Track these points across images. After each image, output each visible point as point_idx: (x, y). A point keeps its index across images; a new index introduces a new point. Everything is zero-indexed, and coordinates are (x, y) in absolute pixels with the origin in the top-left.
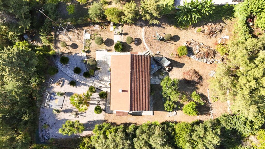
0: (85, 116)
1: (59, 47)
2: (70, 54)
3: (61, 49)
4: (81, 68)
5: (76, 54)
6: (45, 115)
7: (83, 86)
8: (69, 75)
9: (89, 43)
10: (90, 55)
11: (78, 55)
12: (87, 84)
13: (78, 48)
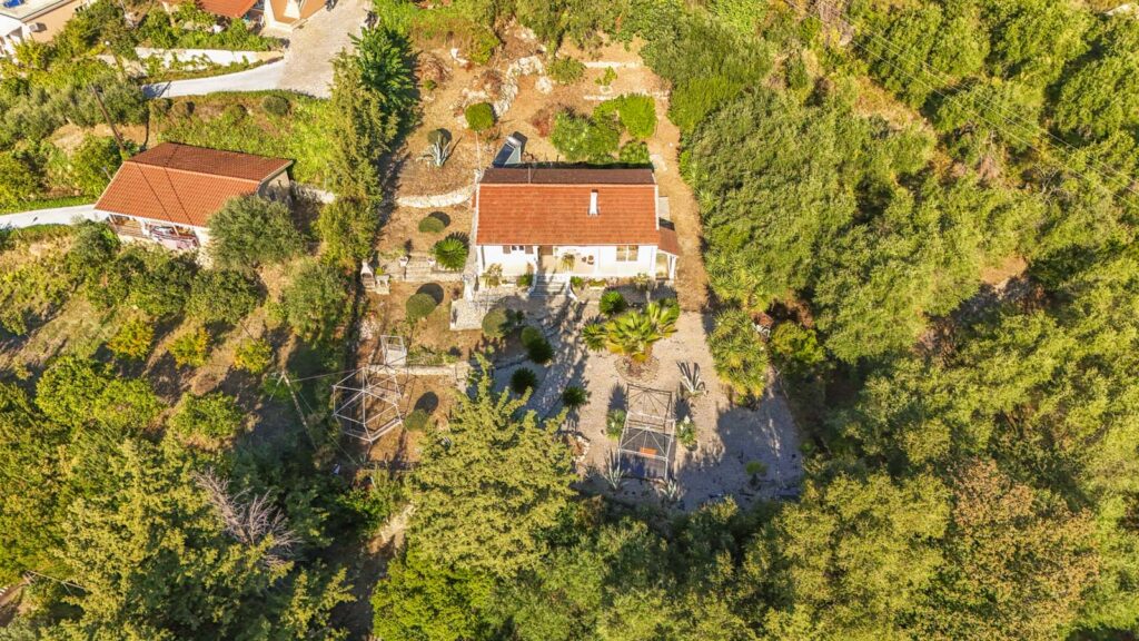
7: (586, 375)
9: (423, 354)
10: (470, 350)
12: (575, 363)
13: (437, 393)
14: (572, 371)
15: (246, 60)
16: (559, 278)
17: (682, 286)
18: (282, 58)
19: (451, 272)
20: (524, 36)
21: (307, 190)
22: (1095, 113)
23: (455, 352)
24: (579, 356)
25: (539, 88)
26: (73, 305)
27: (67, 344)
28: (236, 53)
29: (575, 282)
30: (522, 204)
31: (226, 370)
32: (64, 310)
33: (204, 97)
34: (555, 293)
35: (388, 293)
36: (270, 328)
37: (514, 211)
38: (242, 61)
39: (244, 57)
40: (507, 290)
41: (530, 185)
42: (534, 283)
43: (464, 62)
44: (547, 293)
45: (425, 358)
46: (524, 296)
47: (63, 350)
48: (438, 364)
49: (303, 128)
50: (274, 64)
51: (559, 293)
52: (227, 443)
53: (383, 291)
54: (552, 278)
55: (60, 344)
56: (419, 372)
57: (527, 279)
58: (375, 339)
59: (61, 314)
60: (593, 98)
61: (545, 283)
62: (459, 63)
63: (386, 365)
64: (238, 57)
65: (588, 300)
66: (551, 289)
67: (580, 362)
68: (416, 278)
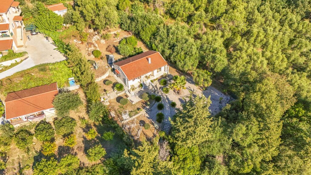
0: (189, 87)
1: (153, 135)
2: (152, 122)
3: (153, 132)
4: (157, 108)
5: (149, 118)
6: (216, 109)
7: (170, 99)
8: (170, 112)
9: (131, 113)
10: (142, 107)
11: (148, 116)
12: (166, 98)
13: (142, 120)
14: (167, 100)
15: (16, 61)
16: (148, 82)
17: (171, 73)
18: (28, 57)
19: (122, 92)
20: (90, 31)
21: (65, 89)
22: (217, 12)
23: (138, 109)
24: (165, 96)
25: (102, 43)
26: (10, 153)
27: (21, 164)
28: (12, 60)
29: (152, 81)
30: (133, 67)
31: (82, 143)
32: (9, 157)
33: (12, 76)
34: (149, 86)
35: (109, 104)
36: (84, 128)
37: (132, 70)
38: (15, 62)
39: (15, 61)
40: (138, 90)
41: (131, 62)
42: (143, 85)
43: (80, 42)
44: (147, 86)
45: (132, 114)
46: (142, 89)
47: (21, 166)
48: (137, 113)
49: (55, 72)
50: (27, 59)
51: (150, 85)
52: (102, 159)
53: (108, 104)
54: (146, 83)
55: (18, 165)
56: (134, 117)
57: (141, 85)
58: (116, 116)
59: (9, 158)
60: (116, 41)
61: (145, 84)
62: (79, 43)
63: (125, 120)
64: (13, 61)
65: (156, 84)
66: (147, 85)
67: (167, 98)
68: (113, 97)
